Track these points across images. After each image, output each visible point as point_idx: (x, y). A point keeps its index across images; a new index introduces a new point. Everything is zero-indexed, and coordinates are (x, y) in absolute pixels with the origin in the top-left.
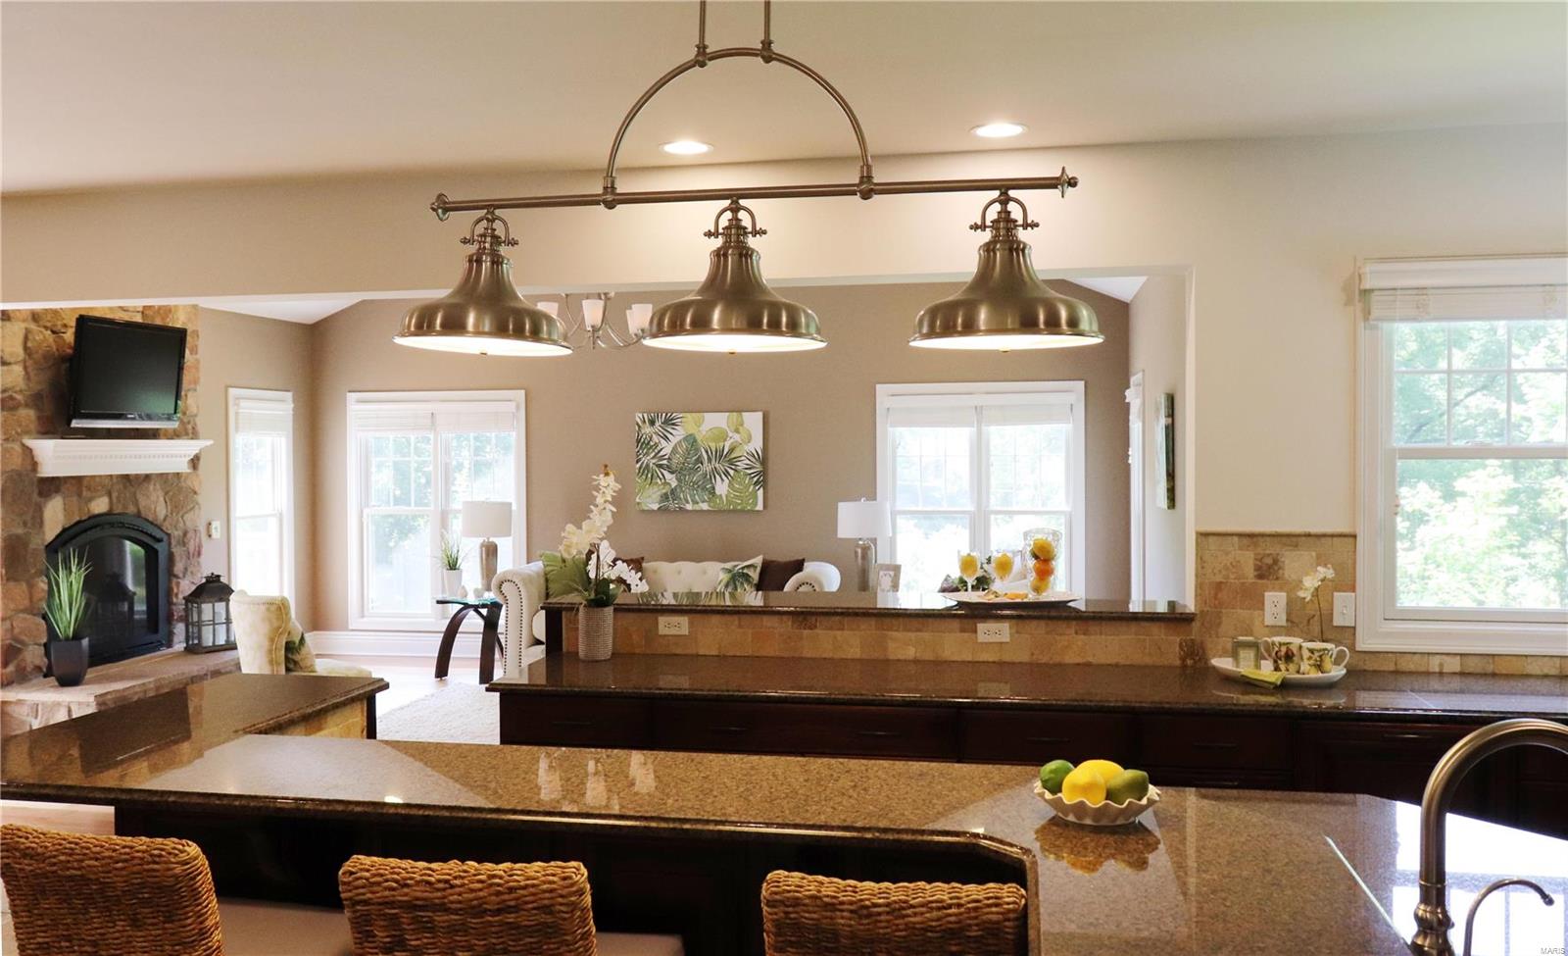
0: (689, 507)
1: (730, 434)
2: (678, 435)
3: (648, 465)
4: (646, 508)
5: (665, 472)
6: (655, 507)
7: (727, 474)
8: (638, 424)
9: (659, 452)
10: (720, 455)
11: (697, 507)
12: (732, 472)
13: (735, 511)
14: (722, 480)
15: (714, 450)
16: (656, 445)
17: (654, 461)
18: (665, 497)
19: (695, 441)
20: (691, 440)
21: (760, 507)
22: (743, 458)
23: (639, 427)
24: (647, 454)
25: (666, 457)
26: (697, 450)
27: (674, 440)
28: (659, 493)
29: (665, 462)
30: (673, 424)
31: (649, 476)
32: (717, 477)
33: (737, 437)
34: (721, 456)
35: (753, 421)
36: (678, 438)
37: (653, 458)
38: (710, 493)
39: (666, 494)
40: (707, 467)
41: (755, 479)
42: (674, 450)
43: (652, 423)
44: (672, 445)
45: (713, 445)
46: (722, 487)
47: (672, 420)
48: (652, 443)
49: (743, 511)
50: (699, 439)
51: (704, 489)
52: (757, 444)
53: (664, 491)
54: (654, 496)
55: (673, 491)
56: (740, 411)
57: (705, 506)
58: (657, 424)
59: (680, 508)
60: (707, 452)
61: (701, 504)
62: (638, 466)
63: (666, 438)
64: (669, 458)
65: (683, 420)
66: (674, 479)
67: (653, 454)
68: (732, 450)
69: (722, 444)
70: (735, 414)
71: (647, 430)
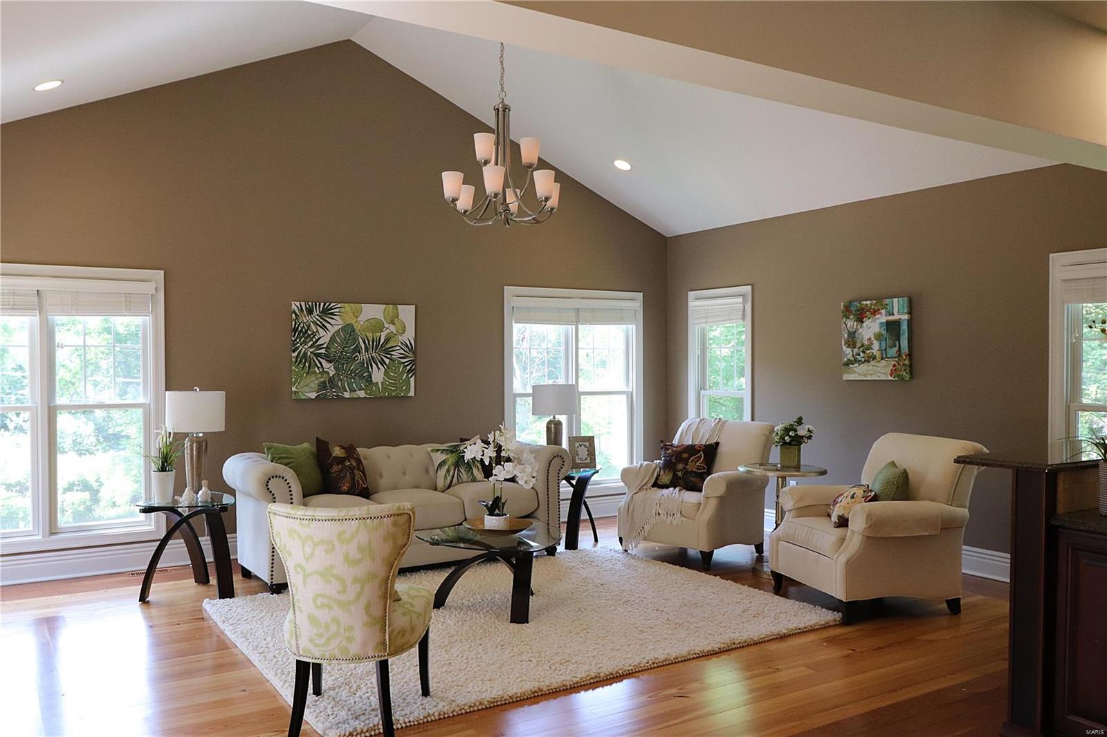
0: (347, 395)
1: (386, 325)
2: (336, 324)
3: (305, 354)
4: (303, 397)
5: (323, 361)
6: (313, 395)
7: (383, 363)
8: (295, 312)
9: (317, 340)
10: (376, 344)
11: (354, 395)
12: (387, 361)
13: (390, 397)
14: (379, 369)
15: (371, 340)
16: (314, 334)
17: (311, 350)
18: (323, 386)
19: (353, 330)
20: (349, 330)
21: (412, 394)
22: (398, 348)
23: (296, 315)
24: (305, 343)
25: (325, 346)
26: (356, 339)
27: (332, 330)
28: (317, 382)
29: (323, 351)
30: (332, 314)
31: (307, 364)
32: (374, 365)
33: (393, 328)
34: (377, 346)
35: (407, 313)
36: (337, 328)
37: (310, 347)
38: (367, 381)
39: (324, 382)
40: (364, 356)
41: (408, 368)
42: (332, 339)
43: (310, 312)
44: (330, 334)
45: (370, 335)
46: (378, 376)
47: (331, 309)
48: (310, 332)
49: (397, 397)
50: (357, 327)
51: (361, 377)
52: (409, 336)
53: (322, 380)
54: (312, 385)
55: (331, 380)
56: (395, 304)
57: (362, 394)
58: (315, 313)
59: (338, 396)
60: (364, 342)
61: (358, 392)
62: (295, 355)
63: (324, 327)
64: (327, 347)
65: (342, 310)
66: (332, 368)
67: (311, 342)
68: (387, 340)
69: (378, 334)
70: (391, 306)
71: (305, 319)
